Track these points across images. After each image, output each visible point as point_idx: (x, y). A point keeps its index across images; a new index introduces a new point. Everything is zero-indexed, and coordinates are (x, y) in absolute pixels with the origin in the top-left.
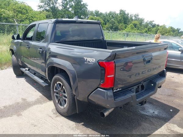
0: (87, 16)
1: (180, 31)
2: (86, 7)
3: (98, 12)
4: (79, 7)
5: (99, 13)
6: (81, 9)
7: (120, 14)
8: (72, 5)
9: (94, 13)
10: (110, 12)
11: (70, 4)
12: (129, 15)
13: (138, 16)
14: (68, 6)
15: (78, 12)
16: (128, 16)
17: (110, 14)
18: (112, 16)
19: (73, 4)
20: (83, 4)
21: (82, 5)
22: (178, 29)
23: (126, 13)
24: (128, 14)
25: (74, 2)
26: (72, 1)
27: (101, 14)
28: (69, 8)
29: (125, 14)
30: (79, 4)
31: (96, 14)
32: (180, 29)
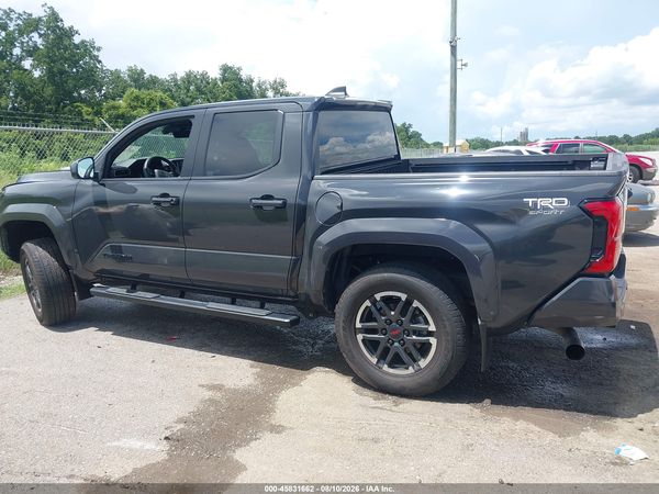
0: (100, 91)
1: (411, 130)
2: (96, 53)
3: (142, 72)
4: (67, 55)
5: (146, 76)
6: (75, 64)
7: (224, 79)
8: (36, 48)
9: (126, 78)
10: (189, 75)
11: (22, 43)
12: (254, 84)
13: (283, 86)
14: (17, 51)
15: (62, 72)
16: (251, 88)
17: (190, 78)
18: (198, 89)
19: (40, 41)
20: (83, 42)
21: (77, 47)
22: (404, 125)
23: (244, 75)
24: (252, 81)
25: (41, 35)
26: (32, 31)
27: (154, 81)
28: (21, 59)
29: (241, 81)
30: (66, 43)
31: (136, 81)
32: (410, 126)
